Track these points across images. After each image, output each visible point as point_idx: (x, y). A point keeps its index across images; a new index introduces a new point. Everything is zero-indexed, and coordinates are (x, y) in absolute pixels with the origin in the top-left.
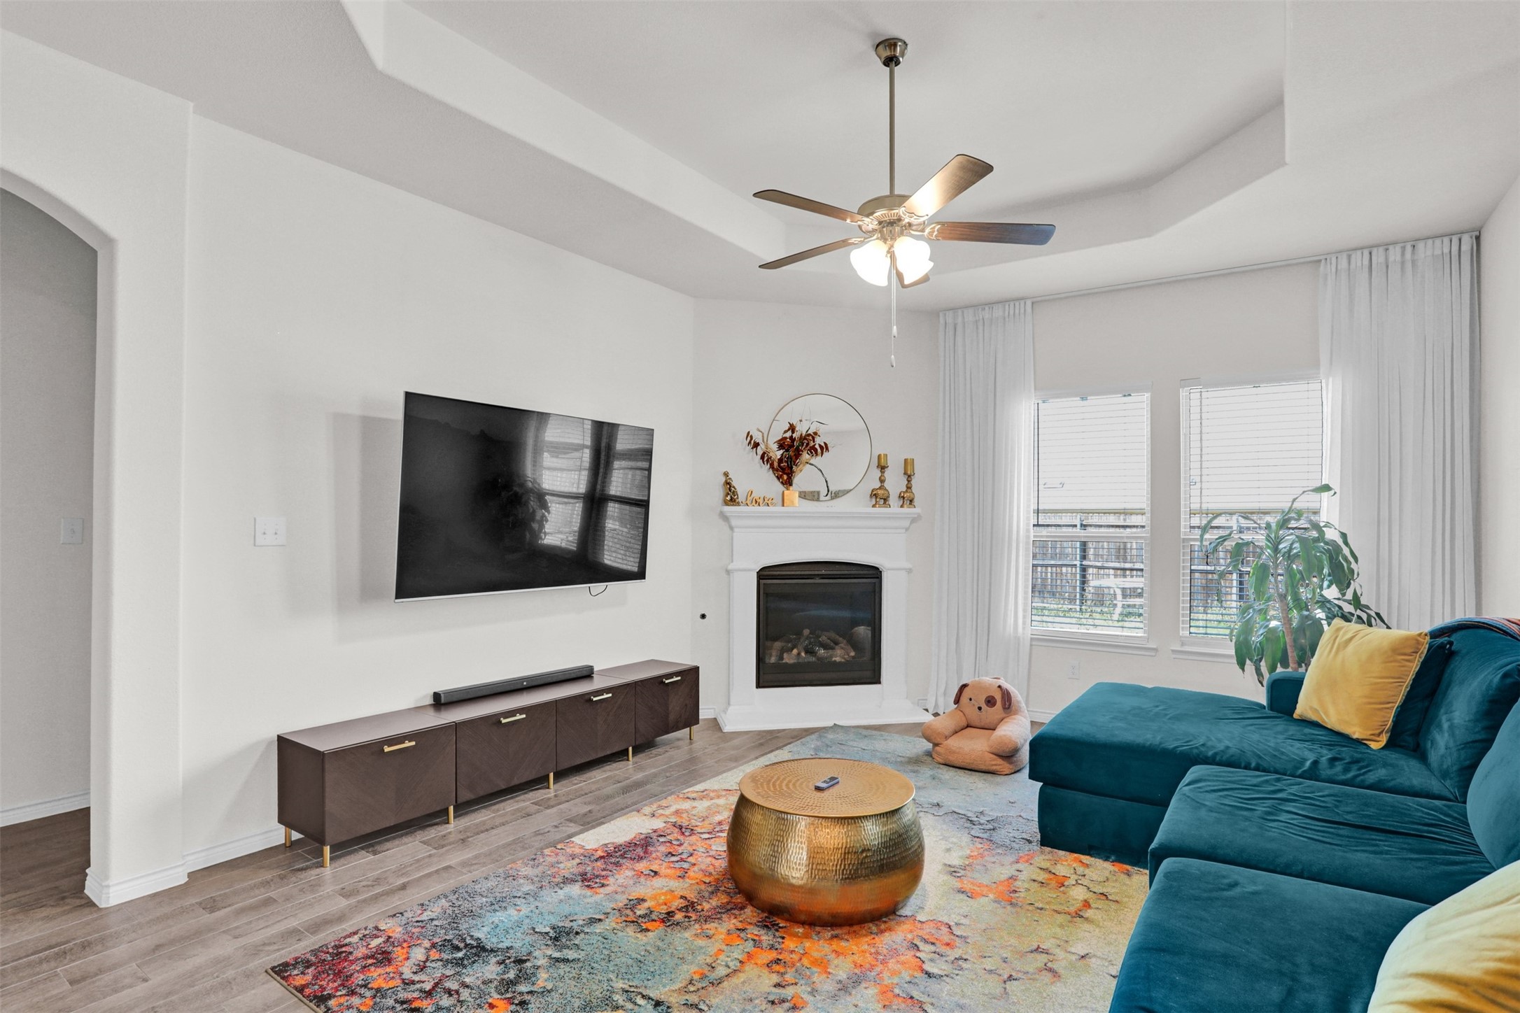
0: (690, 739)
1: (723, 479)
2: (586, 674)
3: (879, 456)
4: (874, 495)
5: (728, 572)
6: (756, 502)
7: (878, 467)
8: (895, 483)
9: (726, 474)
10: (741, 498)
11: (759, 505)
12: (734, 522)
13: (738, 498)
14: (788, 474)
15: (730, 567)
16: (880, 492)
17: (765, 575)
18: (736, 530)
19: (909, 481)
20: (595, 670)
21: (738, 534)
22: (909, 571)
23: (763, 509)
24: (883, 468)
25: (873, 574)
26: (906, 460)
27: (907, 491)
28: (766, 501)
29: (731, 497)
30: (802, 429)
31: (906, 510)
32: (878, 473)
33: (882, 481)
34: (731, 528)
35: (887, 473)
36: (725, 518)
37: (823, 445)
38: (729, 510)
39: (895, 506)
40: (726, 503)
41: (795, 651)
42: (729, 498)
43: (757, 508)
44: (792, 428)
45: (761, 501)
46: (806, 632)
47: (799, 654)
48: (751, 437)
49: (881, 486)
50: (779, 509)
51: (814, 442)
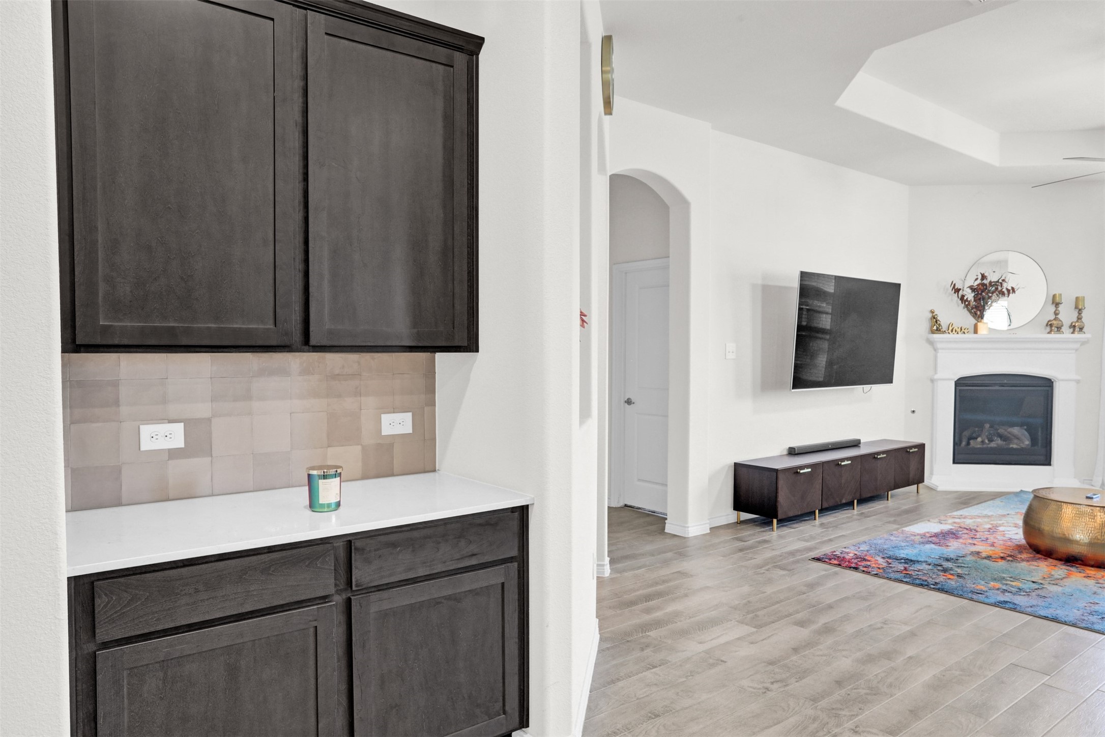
0: (917, 492)
1: (930, 315)
2: (856, 444)
3: (1054, 296)
4: (1050, 325)
5: (932, 381)
6: (956, 331)
7: (1053, 303)
8: (1067, 315)
9: (932, 312)
10: (944, 328)
11: (958, 333)
12: (939, 346)
13: (942, 328)
14: (980, 311)
15: (936, 377)
16: (1054, 322)
17: (961, 383)
18: (940, 351)
19: (1080, 314)
20: (862, 441)
21: (941, 354)
22: (1078, 382)
23: (960, 335)
24: (1056, 304)
25: (1046, 386)
26: (1077, 298)
27: (1077, 321)
28: (963, 330)
29: (936, 326)
30: (992, 277)
31: (1077, 335)
32: (1053, 309)
33: (1056, 314)
34: (935, 350)
35: (1061, 308)
36: (931, 343)
37: (1010, 288)
38: (937, 336)
39: (1067, 334)
40: (933, 332)
41: (979, 439)
42: (935, 328)
43: (956, 336)
44: (983, 277)
45: (959, 330)
46: (987, 426)
47: (983, 442)
48: (955, 285)
49: (1056, 318)
50: (972, 336)
51: (1001, 286)
